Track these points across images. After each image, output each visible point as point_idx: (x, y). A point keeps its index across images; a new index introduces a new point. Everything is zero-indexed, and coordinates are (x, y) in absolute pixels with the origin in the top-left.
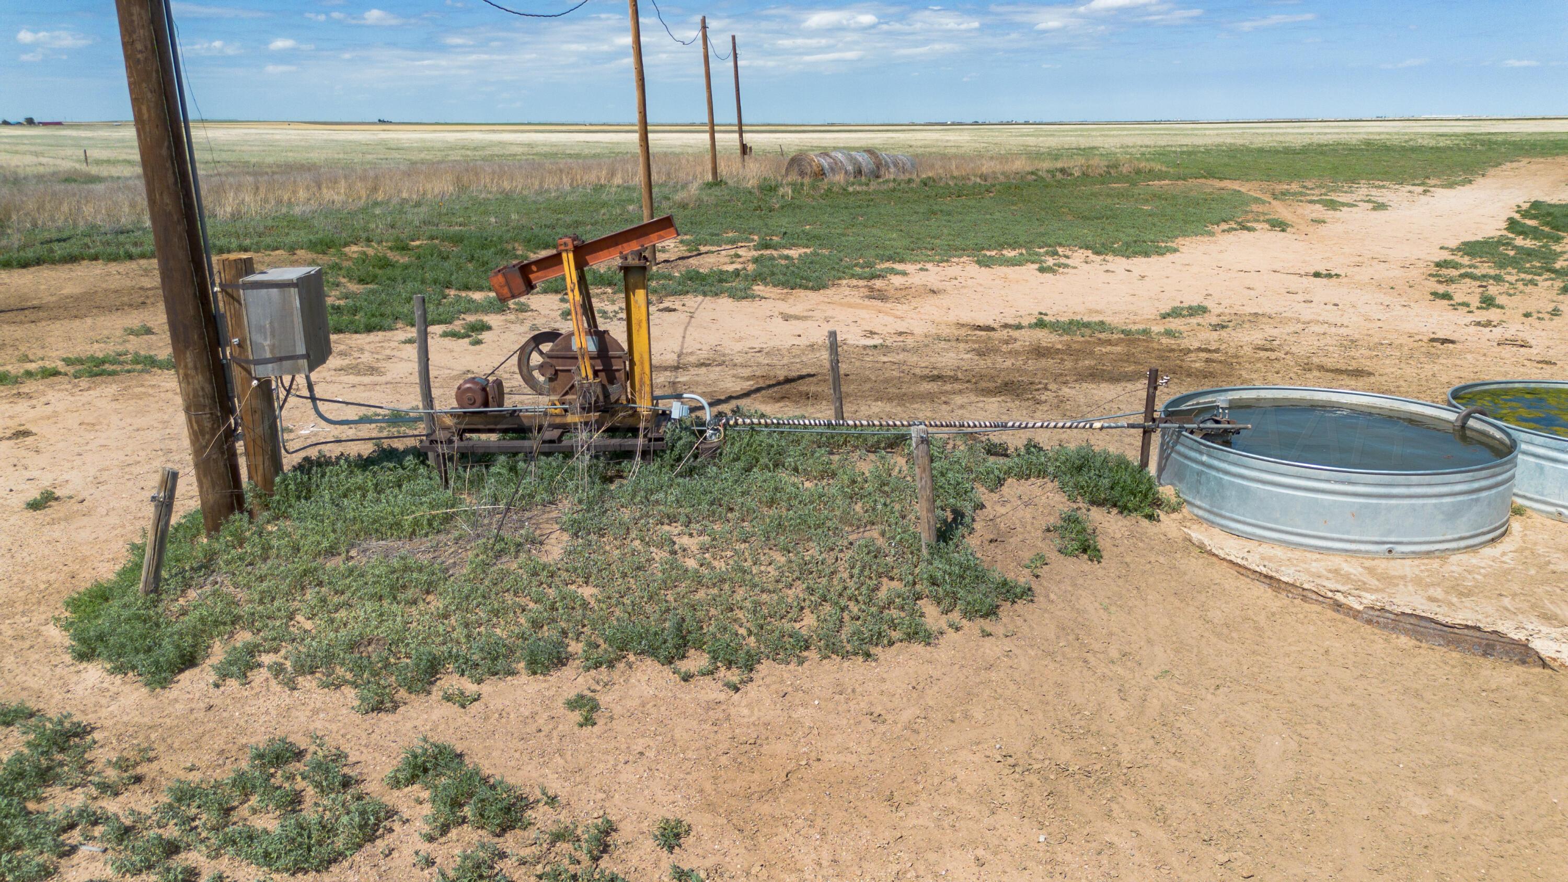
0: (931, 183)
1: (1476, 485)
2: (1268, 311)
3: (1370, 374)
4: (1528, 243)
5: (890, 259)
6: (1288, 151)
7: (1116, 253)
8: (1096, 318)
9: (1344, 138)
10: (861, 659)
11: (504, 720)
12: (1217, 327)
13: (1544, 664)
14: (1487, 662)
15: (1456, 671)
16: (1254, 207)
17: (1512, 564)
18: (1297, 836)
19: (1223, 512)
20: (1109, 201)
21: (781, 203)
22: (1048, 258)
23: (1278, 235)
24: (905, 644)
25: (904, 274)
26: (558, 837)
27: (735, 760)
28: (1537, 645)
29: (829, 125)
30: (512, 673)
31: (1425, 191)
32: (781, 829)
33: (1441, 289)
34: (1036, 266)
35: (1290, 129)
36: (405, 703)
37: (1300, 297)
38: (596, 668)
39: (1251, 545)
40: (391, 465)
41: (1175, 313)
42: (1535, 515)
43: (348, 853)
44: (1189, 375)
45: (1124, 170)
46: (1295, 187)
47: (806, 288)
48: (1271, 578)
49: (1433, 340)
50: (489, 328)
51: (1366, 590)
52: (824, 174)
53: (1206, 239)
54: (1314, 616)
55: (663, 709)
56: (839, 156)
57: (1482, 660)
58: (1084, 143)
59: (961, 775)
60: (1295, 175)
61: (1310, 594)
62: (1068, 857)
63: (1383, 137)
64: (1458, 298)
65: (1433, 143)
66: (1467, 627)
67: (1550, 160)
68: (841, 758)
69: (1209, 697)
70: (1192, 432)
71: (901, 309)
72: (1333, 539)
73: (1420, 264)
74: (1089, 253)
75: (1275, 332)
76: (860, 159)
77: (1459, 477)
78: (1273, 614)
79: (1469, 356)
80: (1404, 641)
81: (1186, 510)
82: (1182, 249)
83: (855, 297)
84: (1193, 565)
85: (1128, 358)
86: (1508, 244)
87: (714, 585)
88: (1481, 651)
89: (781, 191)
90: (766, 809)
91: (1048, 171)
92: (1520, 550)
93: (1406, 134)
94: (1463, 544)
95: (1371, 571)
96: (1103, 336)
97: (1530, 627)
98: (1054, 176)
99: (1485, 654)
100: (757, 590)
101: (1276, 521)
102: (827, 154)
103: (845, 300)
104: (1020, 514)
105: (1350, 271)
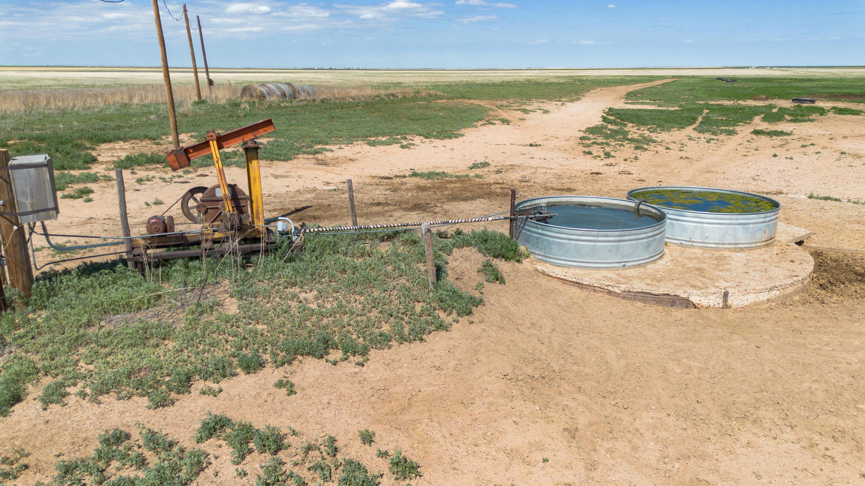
0: (326, 102)
1: (655, 233)
2: (517, 163)
3: (575, 190)
4: (614, 127)
5: (320, 143)
6: (494, 85)
7: (436, 137)
8: (441, 171)
9: (518, 79)
10: (419, 342)
11: (243, 399)
12: (498, 172)
13: (695, 307)
14: (673, 309)
15: (663, 314)
16: (491, 113)
17: (671, 267)
18: (638, 389)
19: (551, 256)
20: (421, 111)
21: (244, 113)
22: (402, 141)
23: (505, 127)
24: (436, 332)
25: (332, 151)
26: (309, 448)
27: (379, 398)
28: (693, 299)
29: (246, 69)
30: (235, 375)
31: (563, 104)
32: (419, 425)
33: (587, 150)
34: (399, 145)
35: (491, 74)
36: (178, 400)
37: (528, 156)
38: (282, 365)
39: (566, 269)
40: (107, 271)
41: (475, 166)
42: (671, 245)
43: (193, 478)
44: (498, 196)
45: (424, 94)
46: (504, 103)
47: (280, 160)
48: (579, 283)
49: (592, 173)
50: (92, 192)
51: (621, 284)
52: (264, 97)
53: (475, 129)
54: (600, 298)
55: (329, 380)
56: (272, 86)
57: (671, 308)
58: (395, 80)
59: (489, 387)
60: (503, 97)
61: (597, 289)
62: (552, 414)
63: (534, 78)
64: (595, 154)
65: (557, 81)
66: (664, 294)
67: (608, 88)
68: (430, 388)
69: (576, 338)
70: (531, 219)
71: (338, 170)
72: (600, 263)
73: (573, 138)
74: (422, 138)
75: (524, 173)
76: (283, 88)
77: (649, 230)
78: (584, 300)
79: (610, 180)
80: (639, 304)
81: (532, 256)
82: (466, 134)
83: (310, 164)
84: (543, 281)
85: (465, 189)
86: (606, 128)
87: (331, 315)
88: (670, 305)
89: (242, 106)
90: (406, 417)
91: (385, 95)
92: (672, 260)
93: (543, 76)
94: (651, 259)
95: (619, 275)
96: (447, 179)
97: (689, 291)
98: (389, 98)
99: (672, 306)
100: (355, 315)
101: (575, 257)
102: (264, 85)
103: (305, 166)
104: (464, 265)
105: (545, 143)
